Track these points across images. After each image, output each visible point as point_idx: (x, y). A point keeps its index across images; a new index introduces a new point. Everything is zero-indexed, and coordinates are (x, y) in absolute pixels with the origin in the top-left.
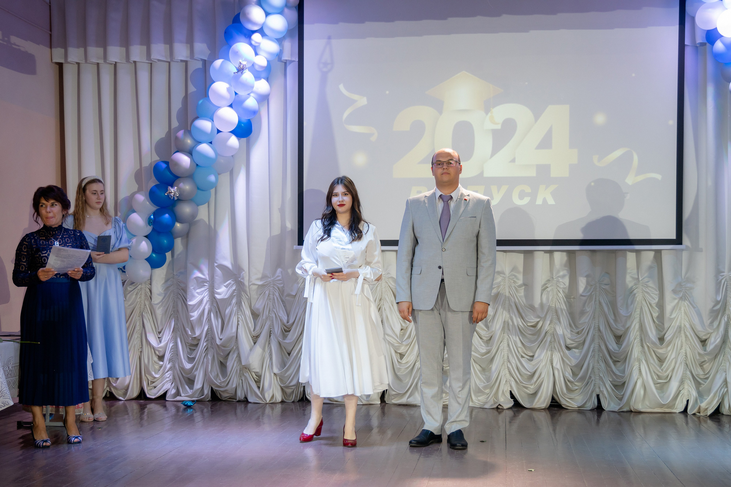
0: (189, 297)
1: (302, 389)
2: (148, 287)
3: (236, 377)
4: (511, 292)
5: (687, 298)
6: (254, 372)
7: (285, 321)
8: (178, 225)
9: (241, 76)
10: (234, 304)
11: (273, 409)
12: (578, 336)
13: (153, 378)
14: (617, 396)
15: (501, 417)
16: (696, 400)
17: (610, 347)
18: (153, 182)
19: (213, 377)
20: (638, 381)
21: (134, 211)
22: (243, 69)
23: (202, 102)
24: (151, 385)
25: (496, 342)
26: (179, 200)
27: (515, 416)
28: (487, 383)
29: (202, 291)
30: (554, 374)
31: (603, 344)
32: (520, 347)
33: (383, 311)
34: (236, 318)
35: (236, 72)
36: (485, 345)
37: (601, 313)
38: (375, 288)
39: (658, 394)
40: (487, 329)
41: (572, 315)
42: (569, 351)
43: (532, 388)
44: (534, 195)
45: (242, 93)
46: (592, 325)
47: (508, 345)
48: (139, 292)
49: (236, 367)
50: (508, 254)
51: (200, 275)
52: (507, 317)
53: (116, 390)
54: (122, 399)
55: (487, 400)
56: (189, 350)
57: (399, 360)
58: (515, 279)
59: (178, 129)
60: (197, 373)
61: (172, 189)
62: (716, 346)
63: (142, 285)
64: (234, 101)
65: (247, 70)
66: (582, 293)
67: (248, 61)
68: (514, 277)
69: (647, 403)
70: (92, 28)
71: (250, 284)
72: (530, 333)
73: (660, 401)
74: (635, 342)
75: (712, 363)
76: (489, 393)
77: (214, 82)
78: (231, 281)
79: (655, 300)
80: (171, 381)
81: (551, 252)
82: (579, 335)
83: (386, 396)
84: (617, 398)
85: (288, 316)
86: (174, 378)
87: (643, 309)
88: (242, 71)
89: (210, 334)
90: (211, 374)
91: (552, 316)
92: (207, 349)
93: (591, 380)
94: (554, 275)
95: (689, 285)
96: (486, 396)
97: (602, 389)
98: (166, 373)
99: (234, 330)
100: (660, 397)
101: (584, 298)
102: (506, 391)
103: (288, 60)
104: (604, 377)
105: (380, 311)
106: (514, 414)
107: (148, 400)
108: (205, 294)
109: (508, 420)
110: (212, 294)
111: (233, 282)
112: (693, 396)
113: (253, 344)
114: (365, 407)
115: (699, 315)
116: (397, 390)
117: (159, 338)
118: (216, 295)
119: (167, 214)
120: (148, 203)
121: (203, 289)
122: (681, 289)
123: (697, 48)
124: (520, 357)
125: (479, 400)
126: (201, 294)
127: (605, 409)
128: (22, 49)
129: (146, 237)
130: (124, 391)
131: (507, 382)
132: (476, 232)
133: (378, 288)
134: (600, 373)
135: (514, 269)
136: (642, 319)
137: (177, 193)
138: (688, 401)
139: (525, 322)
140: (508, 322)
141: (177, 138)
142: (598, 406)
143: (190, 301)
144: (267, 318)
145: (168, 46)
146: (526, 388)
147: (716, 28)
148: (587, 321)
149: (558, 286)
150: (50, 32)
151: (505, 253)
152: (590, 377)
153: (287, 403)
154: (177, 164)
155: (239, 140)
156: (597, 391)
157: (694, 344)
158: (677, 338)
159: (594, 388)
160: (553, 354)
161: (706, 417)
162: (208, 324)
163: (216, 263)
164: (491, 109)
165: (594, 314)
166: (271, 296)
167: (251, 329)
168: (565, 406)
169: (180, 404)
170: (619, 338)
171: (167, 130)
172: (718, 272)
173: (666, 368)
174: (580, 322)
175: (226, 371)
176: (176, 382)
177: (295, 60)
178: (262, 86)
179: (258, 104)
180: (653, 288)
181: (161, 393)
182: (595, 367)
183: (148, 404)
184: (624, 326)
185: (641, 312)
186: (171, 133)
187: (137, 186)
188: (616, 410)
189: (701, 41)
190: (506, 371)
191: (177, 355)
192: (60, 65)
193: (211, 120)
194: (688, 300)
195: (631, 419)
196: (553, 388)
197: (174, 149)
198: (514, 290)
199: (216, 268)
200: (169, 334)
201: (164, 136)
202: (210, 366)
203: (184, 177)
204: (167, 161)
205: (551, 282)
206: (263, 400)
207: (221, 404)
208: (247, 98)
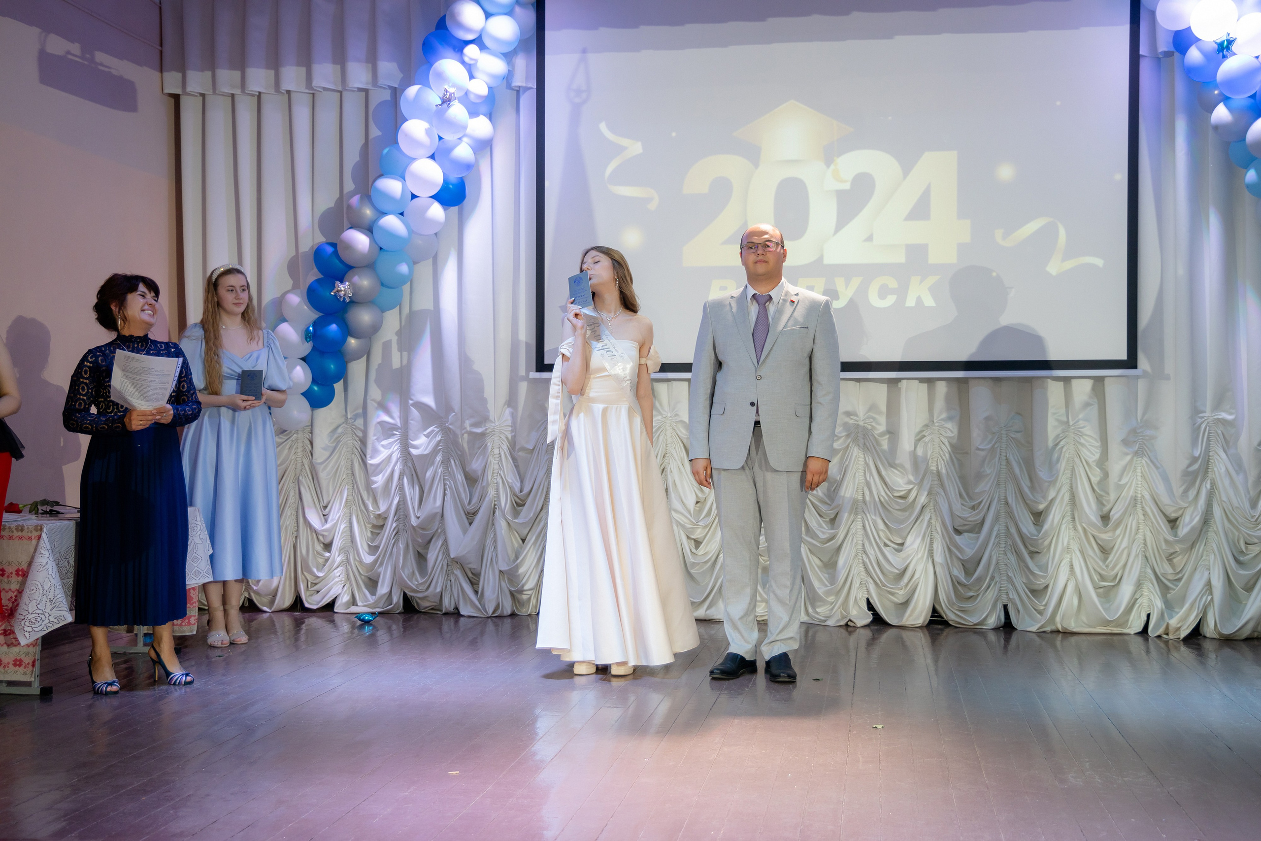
0: (369, 452)
3: (442, 577)
4: (868, 444)
5: (1147, 453)
6: (470, 569)
7: (517, 490)
8: (352, 342)
9: (447, 110)
10: (438, 463)
11: (496, 625)
12: (972, 512)
13: (314, 578)
14: (1036, 608)
15: (852, 640)
16: (1162, 614)
17: (1024, 530)
18: (314, 275)
19: (405, 575)
20: (1068, 584)
21: (284, 320)
22: (449, 100)
23: (388, 151)
24: (311, 589)
25: (844, 521)
26: (353, 302)
27: (874, 638)
28: (832, 586)
29: (389, 443)
30: (935, 573)
31: (1013, 524)
32: (882, 530)
33: (668, 473)
34: (441, 484)
35: (440, 105)
36: (827, 527)
37: (1009, 476)
39: (1101, 605)
40: (830, 501)
41: (963, 479)
42: (960, 537)
43: (901, 595)
44: (902, 292)
45: (449, 137)
46: (995, 495)
47: (864, 527)
48: (293, 445)
49: (442, 558)
50: (862, 384)
51: (387, 419)
53: (258, 597)
54: (268, 610)
55: (831, 613)
56: (369, 535)
57: (694, 550)
58: (873, 424)
59: (352, 194)
60: (382, 570)
61: (342, 286)
62: (1193, 529)
63: (298, 434)
64: (437, 149)
65: (457, 101)
66: (979, 445)
67: (459, 88)
68: (872, 420)
69: (1084, 618)
70: (224, 41)
71: (463, 432)
72: (897, 507)
73: (1103, 614)
74: (1064, 522)
75: (1187, 556)
76: (833, 602)
77: (407, 120)
78: (435, 427)
79: (1094, 455)
80: (343, 582)
81: (929, 381)
82: (974, 510)
84: (1036, 610)
85: (522, 482)
86: (347, 579)
87: (1076, 471)
88: (449, 103)
89: (402, 510)
90: (404, 574)
91: (932, 481)
92: (398, 532)
93: (994, 582)
94: (935, 417)
95: (1148, 432)
96: (829, 607)
97: (1011, 597)
98: (335, 570)
99: (439, 503)
100: (1104, 609)
101: (982, 453)
102: (860, 599)
103: (521, 86)
104: (1015, 576)
105: (663, 474)
106: (873, 635)
107: (306, 612)
108: (394, 447)
109: (863, 644)
110: (405, 447)
111: (438, 428)
112: (1157, 607)
113: (467, 524)
115: (1166, 479)
117: (324, 515)
118: (412, 450)
119: (334, 323)
120: (306, 307)
121: (391, 440)
122: (1137, 439)
123: (1160, 60)
124: (882, 545)
125: (817, 613)
126: (389, 447)
127: (1016, 627)
128: (114, 72)
129: (303, 359)
130: (271, 598)
131: (862, 584)
132: (808, 350)
133: (661, 438)
134: (1008, 571)
135: (873, 408)
136: (1074, 488)
137: (349, 292)
138: (1149, 616)
139: (889, 490)
140: (863, 491)
141: (349, 207)
142: (1005, 623)
143: (372, 458)
144: (489, 485)
145: (338, 67)
146: (892, 594)
147: (1190, 27)
148: (987, 488)
149: (942, 435)
150: (160, 48)
151: (858, 383)
152: (993, 578)
153: (519, 617)
154: (349, 247)
155: (445, 210)
156: (1004, 600)
157: (1157, 525)
158: (1130, 515)
159: (1000, 594)
160: (934, 541)
161: (1178, 642)
162: (400, 494)
163: (412, 400)
164: (835, 158)
165: (998, 478)
166: (496, 451)
167: (464, 501)
168: (952, 622)
169: (353, 618)
170: (1038, 517)
171: (338, 196)
172: (1196, 412)
173: (1113, 562)
174: (976, 491)
175: (426, 566)
176: (351, 584)
177: (533, 87)
178: (481, 126)
179: (474, 153)
180: (1092, 437)
181: (327, 601)
182: (1001, 562)
183: (307, 618)
184: (1044, 497)
185: (1072, 474)
186: (344, 200)
187: (291, 282)
188: (1034, 629)
189: (1165, 49)
190: (860, 567)
191: (352, 542)
192: (176, 98)
193: (401, 179)
194: (1147, 456)
195: (1058, 643)
196: (934, 595)
197: (346, 224)
198: (874, 442)
199: (411, 407)
200: (340, 509)
201: (332, 205)
202: (401, 558)
203: (360, 267)
204: (335, 242)
205: (931, 428)
206: (482, 612)
207: (419, 618)
208: (457, 145)
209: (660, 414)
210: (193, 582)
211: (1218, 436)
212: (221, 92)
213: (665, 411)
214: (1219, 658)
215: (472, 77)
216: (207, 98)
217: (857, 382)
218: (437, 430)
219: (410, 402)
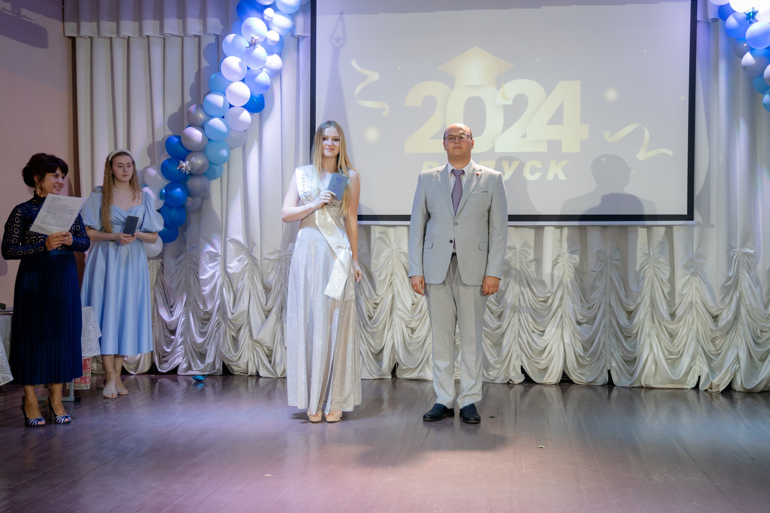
0: (201, 271)
2: (160, 261)
3: (248, 352)
4: (522, 268)
5: (699, 274)
6: (266, 347)
8: (191, 200)
9: (254, 50)
12: (588, 311)
13: (164, 352)
14: (628, 372)
15: (512, 392)
16: (708, 377)
17: (621, 322)
18: (165, 157)
19: (224, 351)
20: (649, 357)
21: (146, 185)
22: (255, 44)
23: (215, 76)
24: (162, 360)
25: (507, 317)
26: (191, 174)
27: (526, 392)
28: (498, 358)
29: (214, 265)
30: (564, 349)
31: (614, 319)
32: (531, 322)
33: (395, 286)
34: (247, 292)
35: (248, 47)
36: (496, 321)
37: (612, 288)
38: (386, 263)
39: (670, 370)
40: (498, 304)
41: (583, 290)
42: (580, 327)
43: (543, 363)
44: (545, 171)
45: (254, 68)
46: (603, 300)
47: (519, 320)
48: (151, 266)
49: (248, 340)
50: (519, 229)
51: (212, 249)
52: (518, 292)
53: (127, 365)
54: (134, 373)
55: (499, 374)
56: (201, 325)
57: (411, 335)
58: (526, 255)
59: (191, 104)
60: (208, 347)
61: (184, 164)
62: (728, 322)
63: (153, 259)
64: (246, 76)
65: (259, 44)
66: (593, 268)
67: (261, 36)
68: (525, 252)
70: (105, 3)
71: (262, 258)
72: (541, 308)
73: (671, 376)
74: (646, 317)
75: (724, 339)
76: (499, 369)
77: (227, 57)
78: (244, 255)
79: (666, 275)
80: (183, 355)
81: (561, 227)
82: (590, 310)
83: (398, 371)
84: (628, 373)
86: (186, 353)
87: (654, 285)
88: (254, 46)
89: (222, 309)
90: (223, 349)
91: (563, 291)
92: (218, 323)
93: (602, 356)
94: (565, 251)
95: (700, 261)
96: (497, 371)
97: (613, 365)
98: (177, 347)
99: (246, 304)
100: (671, 372)
102: (517, 366)
103: (301, 36)
104: (615, 352)
106: (525, 389)
107: (159, 375)
108: (217, 269)
109: (519, 395)
110: (224, 268)
112: (705, 371)
113: (264, 318)
114: (376, 382)
115: (711, 291)
116: (409, 365)
117: (171, 312)
118: (228, 270)
119: (179, 188)
120: (160, 177)
121: (215, 263)
122: (693, 265)
123: (708, 23)
124: (531, 332)
125: (489, 375)
126: (213, 268)
127: (616, 384)
128: (33, 22)
130: (136, 365)
131: (518, 357)
132: (487, 207)
133: (390, 263)
134: (611, 348)
135: (525, 244)
136: (653, 296)
137: (188, 167)
138: (699, 377)
139: (536, 297)
140: (519, 296)
141: (189, 113)
142: (609, 382)
143: (203, 275)
144: (278, 293)
145: (181, 21)
146: (537, 363)
147: (729, 3)
148: (598, 296)
149: (569, 262)
150: (62, 6)
151: (517, 228)
152: (601, 353)
154: (189, 138)
155: (251, 115)
156: (608, 367)
157: (705, 320)
158: (688, 313)
159: (605, 363)
160: (564, 330)
161: (718, 394)
162: (220, 298)
163: (228, 237)
164: (503, 84)
165: (605, 290)
166: (283, 271)
167: (262, 303)
168: (576, 381)
169: (191, 379)
170: (630, 314)
171: (180, 104)
172: (730, 248)
173: (677, 343)
174: (591, 298)
175: (238, 345)
176: (188, 356)
177: (308, 36)
178: (275, 61)
179: (270, 79)
180: (664, 263)
181: (172, 367)
182: (606, 343)
183: (159, 378)
184: (635, 302)
185: (652, 287)
186: (184, 108)
187: (149, 161)
188: (627, 386)
189: (713, 17)
190: (517, 346)
191: (189, 329)
192: (73, 40)
193: (223, 95)
194: (699, 276)
195: (643, 395)
196: (563, 364)
197: (186, 123)
198: (525, 265)
199: (228, 242)
200: (181, 308)
201: (177, 111)
202: (221, 340)
203: (196, 152)
204: (179, 135)
205: (562, 257)
206: (274, 374)
207: (233, 378)
208: (259, 73)
209: (390, 247)
210: (88, 355)
211: (744, 263)
212: (104, 36)
213: (393, 246)
214: (744, 404)
215: (269, 29)
216: (93, 39)
218: (245, 257)
219: (228, 239)
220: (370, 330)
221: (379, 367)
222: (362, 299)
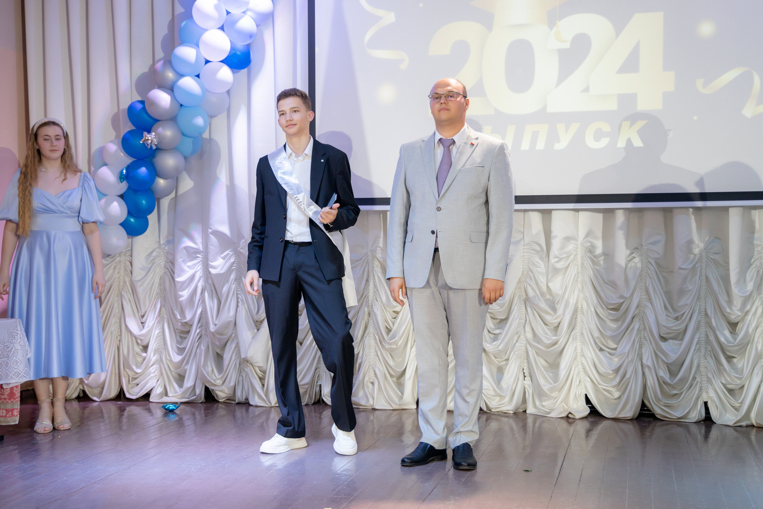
0: (176, 271)
1: (318, 388)
2: (129, 259)
3: (235, 374)
6: (258, 367)
8: (161, 182)
10: (232, 281)
12: (676, 322)
13: (134, 374)
14: (732, 405)
15: (572, 429)
17: (722, 339)
18: (128, 128)
20: (762, 385)
21: (104, 164)
23: (185, 23)
24: (132, 383)
25: (565, 331)
26: (159, 149)
27: (593, 427)
28: (555, 383)
29: (194, 264)
30: (644, 374)
32: (597, 337)
34: (234, 298)
36: (551, 334)
37: (709, 291)
40: (554, 313)
41: (668, 294)
42: (665, 343)
44: (614, 136)
45: (235, 11)
46: (695, 308)
47: (582, 334)
48: (117, 265)
49: (235, 359)
51: (190, 244)
52: (580, 297)
53: (90, 389)
54: (97, 399)
55: (554, 407)
56: (179, 338)
58: (590, 247)
59: (159, 60)
60: (188, 367)
61: (149, 136)
63: (120, 257)
64: (225, 21)
66: (681, 266)
68: (589, 244)
72: (611, 318)
74: (757, 332)
76: (557, 397)
78: (230, 251)
80: (157, 377)
81: (639, 211)
82: (678, 321)
84: (732, 407)
86: (160, 374)
89: (203, 317)
90: (205, 371)
91: (641, 296)
92: (201, 337)
93: (695, 382)
94: (644, 241)
96: (554, 401)
97: (711, 395)
98: (151, 366)
99: (232, 313)
101: (684, 272)
102: (580, 395)
104: (714, 378)
106: (591, 425)
107: (128, 402)
108: (197, 267)
109: (582, 433)
111: (232, 252)
113: (256, 331)
114: (396, 413)
117: (142, 323)
118: (211, 270)
119: (144, 166)
120: (121, 154)
121: (195, 262)
125: (543, 406)
126: (193, 267)
127: (715, 421)
129: (122, 196)
130: (100, 390)
131: (581, 382)
132: (484, 186)
134: (708, 373)
135: (590, 233)
137: (155, 141)
140: (581, 304)
141: (157, 71)
142: (706, 417)
143: (179, 276)
146: (607, 391)
148: (689, 302)
152: (694, 378)
154: (154, 103)
155: (233, 73)
156: (704, 397)
159: (700, 394)
160: (643, 346)
162: (202, 306)
163: (211, 229)
164: (557, 21)
165: (698, 294)
167: (253, 312)
168: (659, 416)
170: (734, 326)
171: (151, 62)
174: (679, 304)
175: (223, 364)
176: (163, 379)
179: (258, 26)
181: (144, 392)
182: (701, 365)
183: (127, 406)
184: (740, 310)
186: (153, 66)
187: (114, 134)
188: (731, 423)
190: (579, 368)
191: (164, 344)
193: (196, 47)
195: (753, 437)
196: (643, 392)
198: (590, 262)
199: (211, 235)
200: (154, 318)
201: (146, 70)
202: (203, 359)
203: (164, 120)
204: (143, 100)
205: (640, 250)
206: (266, 402)
207: (217, 406)
208: (241, 18)
217: (577, 212)
218: (231, 253)
219: (210, 231)
220: (387, 346)
221: (400, 394)
222: (377, 306)
